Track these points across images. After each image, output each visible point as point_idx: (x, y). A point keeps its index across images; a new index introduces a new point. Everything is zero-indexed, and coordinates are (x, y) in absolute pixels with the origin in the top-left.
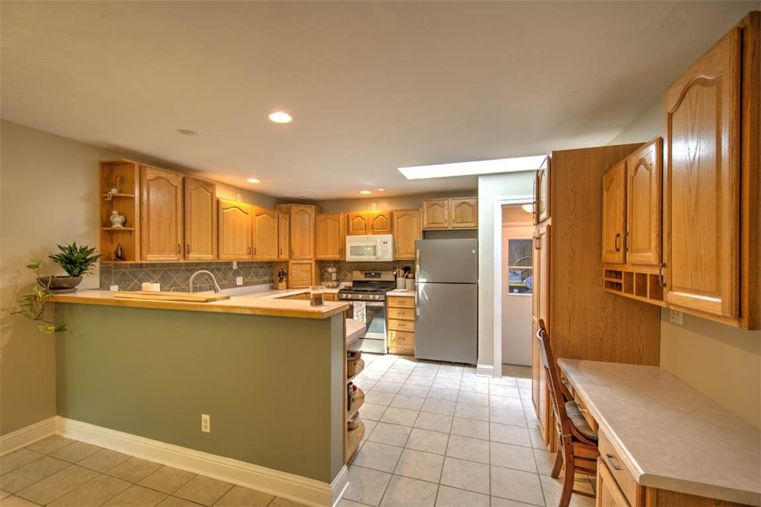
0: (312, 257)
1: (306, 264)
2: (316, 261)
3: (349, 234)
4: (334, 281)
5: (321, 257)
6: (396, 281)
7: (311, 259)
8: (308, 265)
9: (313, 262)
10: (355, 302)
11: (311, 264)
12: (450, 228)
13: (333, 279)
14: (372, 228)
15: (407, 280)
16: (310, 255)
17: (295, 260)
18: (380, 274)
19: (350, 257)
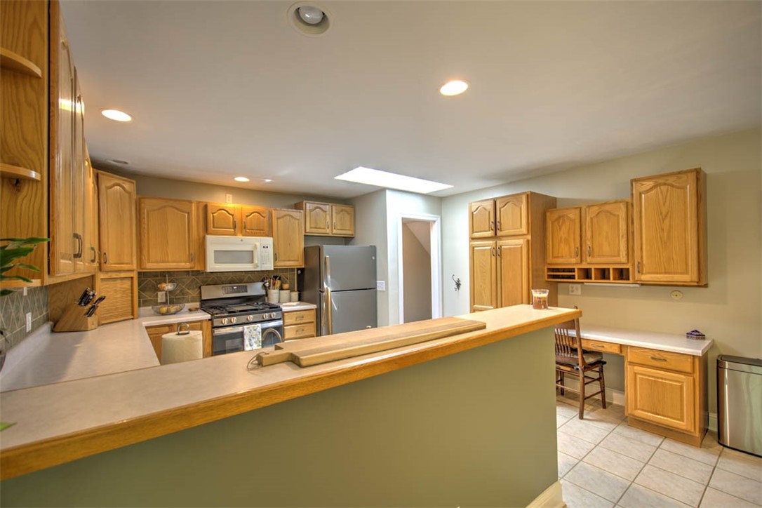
0: (134, 266)
1: (122, 279)
2: (139, 273)
3: (208, 234)
4: (161, 303)
5: (150, 266)
6: (267, 295)
7: (132, 271)
8: (125, 281)
9: (135, 275)
10: (245, 327)
11: (132, 278)
12: (331, 235)
13: (159, 301)
14: (245, 228)
15: (282, 292)
16: (132, 263)
17: (107, 272)
18: (246, 287)
19: (213, 266)
